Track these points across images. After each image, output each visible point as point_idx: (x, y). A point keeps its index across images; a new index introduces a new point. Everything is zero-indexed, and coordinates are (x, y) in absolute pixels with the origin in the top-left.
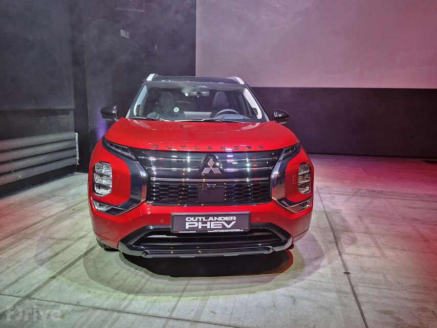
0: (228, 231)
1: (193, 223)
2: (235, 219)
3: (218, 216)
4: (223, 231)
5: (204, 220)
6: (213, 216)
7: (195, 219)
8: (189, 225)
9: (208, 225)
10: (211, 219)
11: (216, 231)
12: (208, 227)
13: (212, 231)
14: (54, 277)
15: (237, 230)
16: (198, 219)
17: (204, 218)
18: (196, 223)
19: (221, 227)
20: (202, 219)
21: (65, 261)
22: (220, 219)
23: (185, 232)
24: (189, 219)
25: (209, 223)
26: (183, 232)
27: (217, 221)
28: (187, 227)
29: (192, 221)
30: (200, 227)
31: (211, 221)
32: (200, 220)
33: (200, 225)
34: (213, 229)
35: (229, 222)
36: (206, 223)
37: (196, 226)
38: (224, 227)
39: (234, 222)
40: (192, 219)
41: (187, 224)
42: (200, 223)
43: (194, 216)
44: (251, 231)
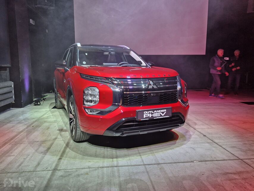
0: (162, 117)
1: (147, 115)
2: (165, 111)
3: (158, 110)
4: (161, 117)
5: (152, 112)
6: (156, 110)
7: (148, 112)
8: (146, 115)
9: (154, 115)
10: (155, 111)
11: (157, 118)
12: (154, 116)
13: (156, 118)
14: (60, 159)
15: (167, 117)
16: (150, 112)
17: (152, 111)
18: (149, 114)
19: (160, 116)
20: (151, 112)
21: (59, 151)
22: (159, 111)
23: (144, 120)
24: (145, 113)
25: (154, 114)
26: (142, 120)
27: (158, 112)
28: (144, 117)
29: (147, 114)
30: (150, 117)
31: (155, 113)
32: (150, 113)
33: (150, 115)
34: (156, 117)
35: (163, 113)
36: (153, 114)
37: (148, 116)
38: (161, 116)
39: (165, 113)
40: (147, 112)
41: (144, 115)
42: (150, 114)
43: (148, 111)
44: (173, 116)
